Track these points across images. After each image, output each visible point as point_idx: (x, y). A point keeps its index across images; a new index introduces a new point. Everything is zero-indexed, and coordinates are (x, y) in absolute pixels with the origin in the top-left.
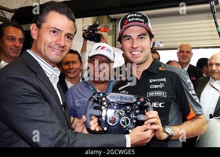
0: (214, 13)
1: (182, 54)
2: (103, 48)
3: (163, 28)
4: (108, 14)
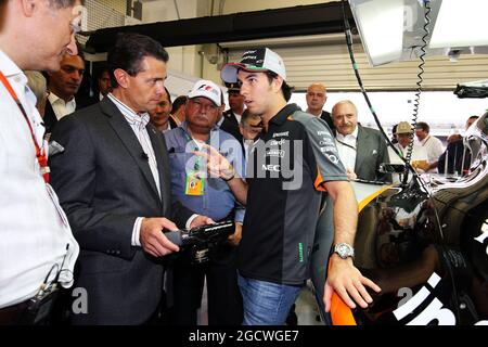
0: (349, 45)
1: (311, 98)
2: (208, 88)
3: (296, 63)
4: (217, 42)
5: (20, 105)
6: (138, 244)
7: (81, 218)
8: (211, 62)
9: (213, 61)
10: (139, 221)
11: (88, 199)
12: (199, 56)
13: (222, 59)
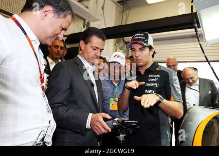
2: (119, 56)
5: (35, 53)
6: (90, 127)
7: (62, 111)
8: (120, 49)
9: (121, 49)
10: (90, 115)
11: (65, 103)
12: (115, 46)
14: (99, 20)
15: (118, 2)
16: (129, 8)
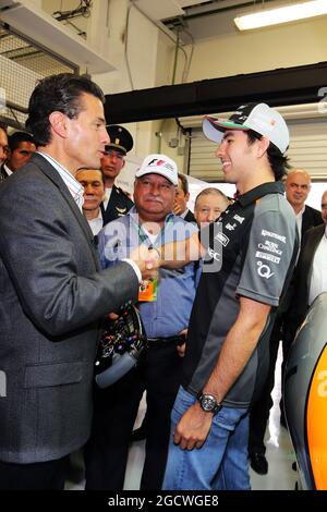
8: (170, 145)
9: (174, 144)
12: (156, 138)
13: (183, 141)
14: (113, 69)
15: (166, 22)
16: (191, 39)
